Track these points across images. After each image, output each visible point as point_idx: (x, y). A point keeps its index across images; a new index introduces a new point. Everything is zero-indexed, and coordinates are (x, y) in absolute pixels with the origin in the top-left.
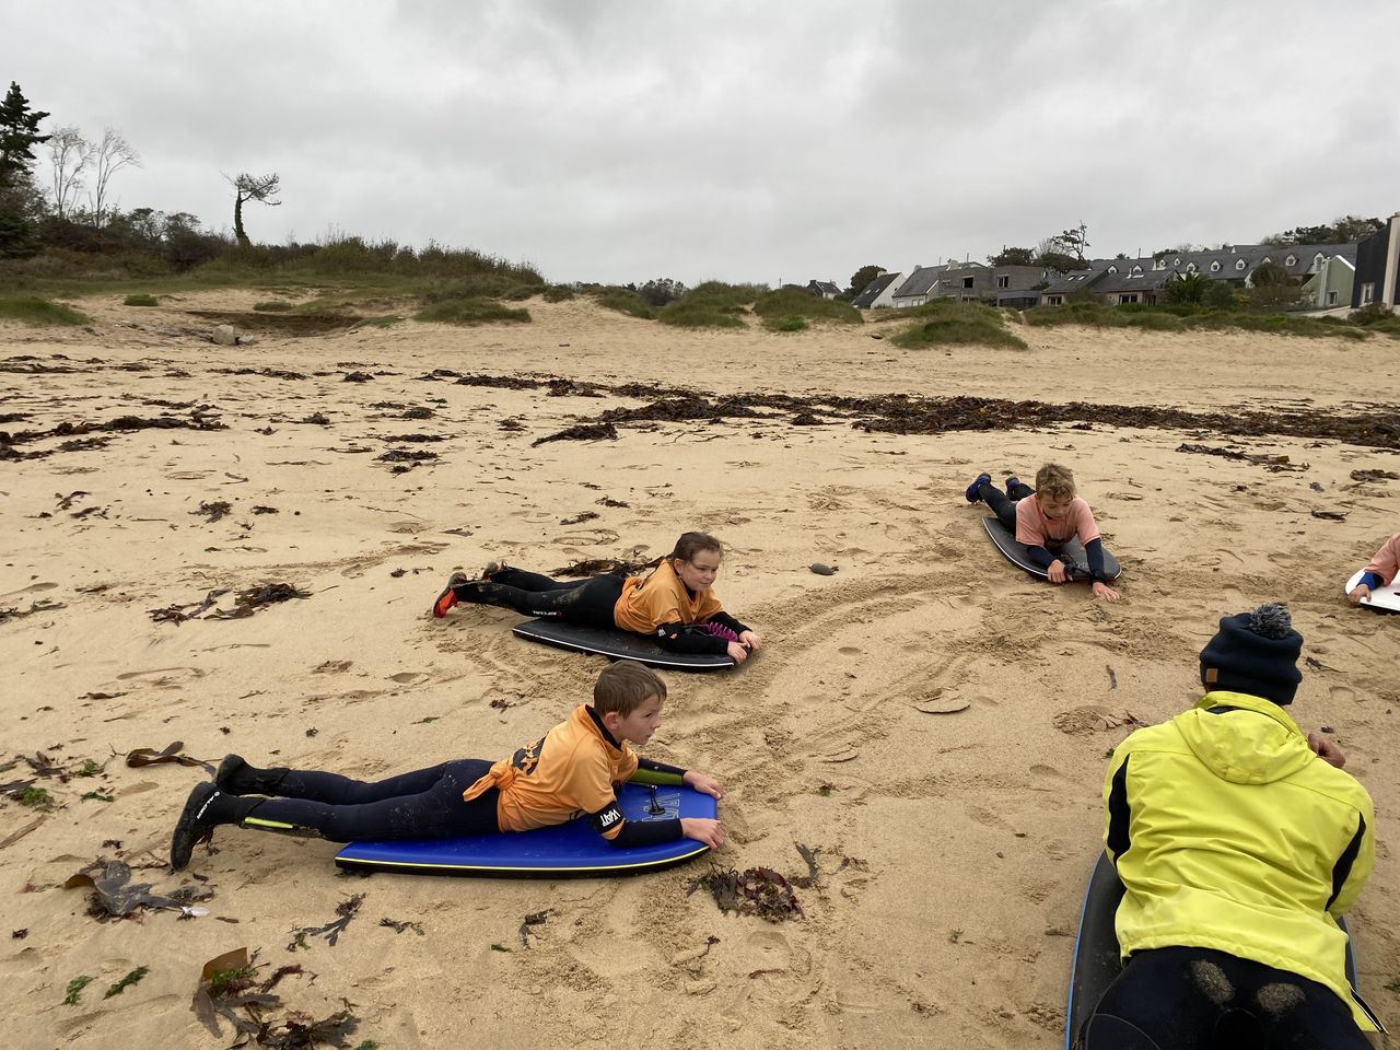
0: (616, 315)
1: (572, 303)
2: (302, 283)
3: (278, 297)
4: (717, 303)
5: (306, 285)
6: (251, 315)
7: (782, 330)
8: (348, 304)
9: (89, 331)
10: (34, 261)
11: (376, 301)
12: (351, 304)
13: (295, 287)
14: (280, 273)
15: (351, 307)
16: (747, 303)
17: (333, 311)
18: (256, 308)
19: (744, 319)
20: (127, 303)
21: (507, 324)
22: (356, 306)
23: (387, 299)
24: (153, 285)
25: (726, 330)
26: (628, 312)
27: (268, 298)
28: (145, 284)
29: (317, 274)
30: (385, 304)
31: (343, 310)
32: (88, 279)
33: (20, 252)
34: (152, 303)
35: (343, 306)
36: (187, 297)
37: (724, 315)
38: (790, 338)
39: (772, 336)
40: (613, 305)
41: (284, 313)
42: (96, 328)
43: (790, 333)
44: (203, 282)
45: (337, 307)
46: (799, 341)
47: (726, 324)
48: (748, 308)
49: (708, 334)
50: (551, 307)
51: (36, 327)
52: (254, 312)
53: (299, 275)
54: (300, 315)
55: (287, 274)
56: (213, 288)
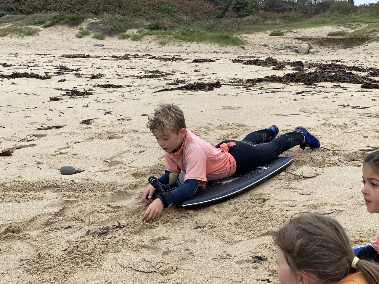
2: (361, 21)
3: (345, 29)
5: (362, 22)
6: (325, 38)
8: (374, 31)
9: (243, 48)
10: (247, 18)
12: (376, 31)
13: (357, 23)
14: (353, 16)
17: (365, 35)
18: (328, 35)
20: (271, 35)
24: (291, 26)
27: (341, 29)
28: (287, 26)
29: (371, 15)
31: (371, 34)
32: (266, 25)
34: (280, 34)
35: (371, 32)
36: (299, 31)
41: (341, 37)
42: (246, 47)
44: (313, 23)
45: (369, 33)
51: (223, 46)
52: (327, 37)
53: (362, 17)
54: (348, 37)
55: (356, 17)
56: (315, 26)
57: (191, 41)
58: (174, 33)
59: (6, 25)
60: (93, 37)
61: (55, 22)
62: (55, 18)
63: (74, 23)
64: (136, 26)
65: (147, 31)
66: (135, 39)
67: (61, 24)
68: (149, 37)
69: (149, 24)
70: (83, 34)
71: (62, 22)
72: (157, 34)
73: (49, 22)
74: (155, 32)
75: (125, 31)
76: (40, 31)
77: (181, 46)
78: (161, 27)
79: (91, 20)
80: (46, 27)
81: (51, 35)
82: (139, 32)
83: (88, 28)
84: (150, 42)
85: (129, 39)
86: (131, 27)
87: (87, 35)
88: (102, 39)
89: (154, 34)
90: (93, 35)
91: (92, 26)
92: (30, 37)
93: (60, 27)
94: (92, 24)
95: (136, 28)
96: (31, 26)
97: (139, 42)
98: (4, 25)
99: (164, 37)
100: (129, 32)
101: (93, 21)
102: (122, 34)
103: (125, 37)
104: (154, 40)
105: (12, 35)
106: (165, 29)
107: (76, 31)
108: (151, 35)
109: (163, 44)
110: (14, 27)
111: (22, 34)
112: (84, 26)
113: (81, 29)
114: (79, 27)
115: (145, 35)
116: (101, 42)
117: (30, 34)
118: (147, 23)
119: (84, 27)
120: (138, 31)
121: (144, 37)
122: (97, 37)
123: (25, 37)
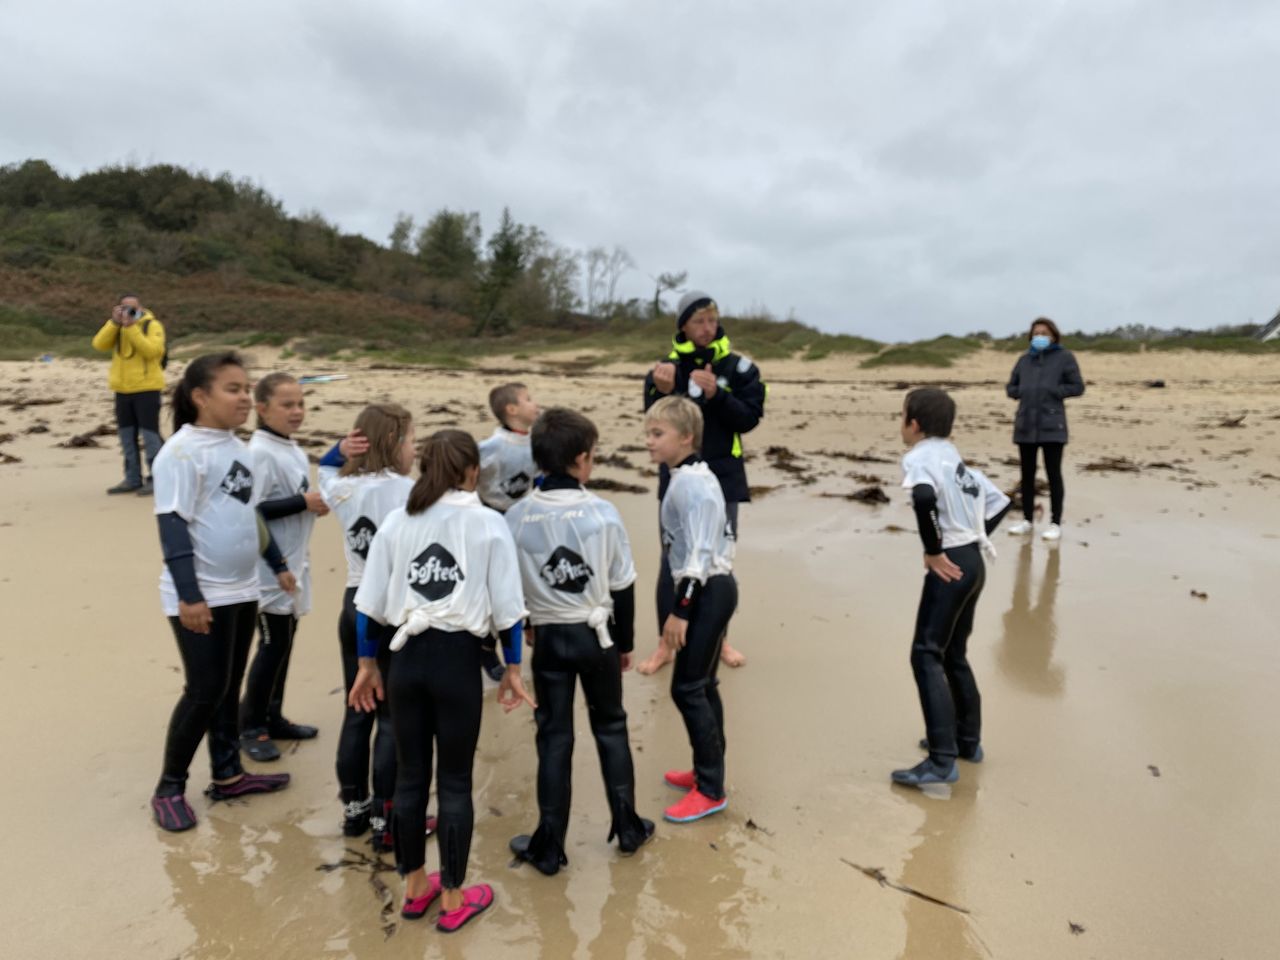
33: (501, 333)
56: (574, 349)
58: (393, 353)
59: (195, 345)
61: (254, 342)
62: (253, 337)
70: (286, 356)
71: (263, 341)
73: (247, 342)
74: (371, 352)
95: (349, 348)
101: (299, 340)
102: (332, 354)
103: (336, 358)
104: (367, 363)
106: (383, 349)
108: (365, 356)
112: (289, 346)
113: (285, 349)
114: (282, 347)
115: (359, 355)
116: (309, 362)
118: (362, 344)
119: (289, 348)
120: (351, 351)
121: (358, 358)
122: (304, 358)
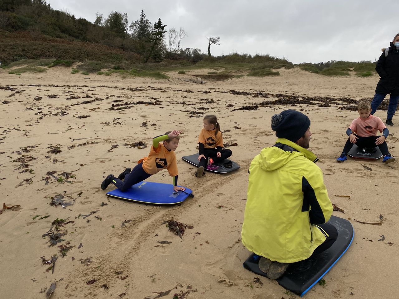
0: (307, 72)
1: (293, 69)
3: (215, 70)
4: (341, 68)
5: (222, 67)
6: (207, 75)
7: (363, 76)
8: (231, 72)
9: (168, 80)
10: (161, 63)
11: (239, 71)
12: (232, 72)
13: (219, 67)
14: (216, 64)
15: (232, 73)
16: (352, 68)
17: (227, 74)
18: (208, 74)
19: (349, 73)
20: (179, 73)
21: (273, 76)
22: (233, 72)
23: (241, 70)
24: (186, 68)
25: (342, 76)
26: (311, 71)
27: (212, 71)
28: (184, 68)
29: (226, 64)
30: (241, 71)
31: (229, 74)
32: (172, 67)
33: (158, 61)
34: (184, 73)
35: (229, 73)
36: (193, 71)
37: (343, 72)
38: (365, 79)
39: (359, 78)
40: (306, 70)
41: (215, 75)
42: (170, 80)
43: (366, 77)
44: (197, 67)
45: (228, 73)
46: (368, 80)
47: (343, 74)
48: (352, 69)
49: (336, 78)
50: (287, 71)
51: (157, 79)
53: (221, 64)
54: (218, 75)
55: (218, 64)
56: (199, 69)
57: (139, 76)
58: (129, 71)
59: (23, 65)
60: (82, 74)
61: (55, 64)
62: (55, 62)
63: (68, 65)
64: (106, 67)
65: (113, 70)
66: (107, 75)
67: (60, 66)
68: (114, 74)
69: (114, 66)
70: (75, 72)
71: (60, 64)
72: (120, 72)
73: (52, 64)
74: (118, 70)
75: (100, 70)
76: (47, 70)
77: (134, 79)
78: (121, 68)
79: (78, 64)
80: (50, 67)
81: (55, 72)
82: (109, 70)
83: (77, 68)
84: (116, 77)
85: (103, 75)
86: (103, 68)
87: (78, 72)
88: (87, 75)
89: (118, 72)
90: (81, 72)
91: (80, 67)
92: (42, 73)
93: (59, 68)
94: (79, 66)
95: (106, 68)
96: (40, 67)
97: (110, 76)
98: (22, 66)
99: (124, 74)
100: (102, 71)
101: (79, 64)
102: (99, 72)
103: (101, 74)
104: (119, 75)
105: (29, 72)
106: (123, 69)
107: (70, 70)
108: (116, 72)
109: (124, 78)
110: (29, 67)
111: (36, 72)
113: (73, 68)
114: (71, 67)
115: (113, 72)
116: (87, 77)
117: (41, 71)
118: (113, 66)
119: (75, 68)
120: (107, 70)
121: (112, 74)
122: (84, 74)
123: (38, 73)
